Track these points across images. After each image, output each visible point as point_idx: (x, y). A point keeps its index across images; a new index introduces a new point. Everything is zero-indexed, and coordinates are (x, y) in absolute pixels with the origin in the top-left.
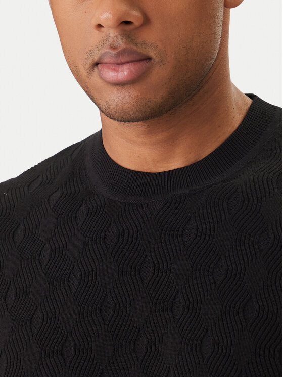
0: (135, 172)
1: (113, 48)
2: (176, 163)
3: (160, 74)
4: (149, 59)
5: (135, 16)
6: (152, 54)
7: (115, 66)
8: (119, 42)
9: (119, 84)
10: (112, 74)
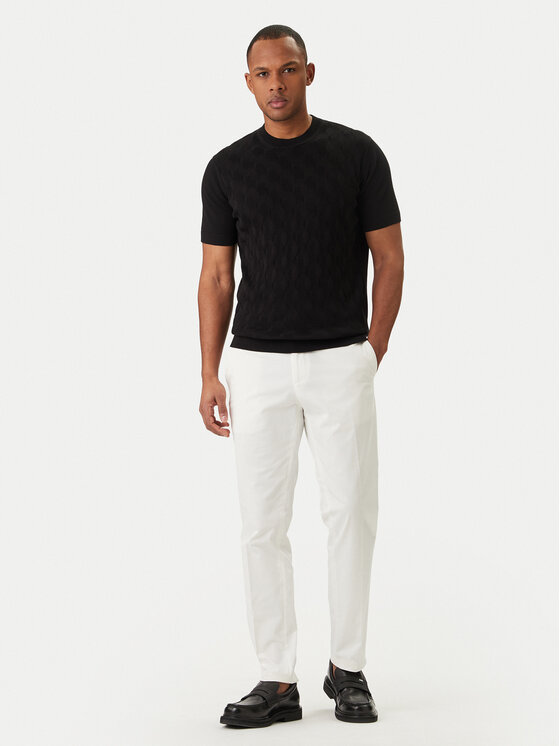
1: (276, 96)
2: (294, 136)
3: (290, 105)
4: (287, 100)
5: (283, 87)
7: (277, 102)
8: (278, 95)
9: (277, 108)
10: (275, 105)
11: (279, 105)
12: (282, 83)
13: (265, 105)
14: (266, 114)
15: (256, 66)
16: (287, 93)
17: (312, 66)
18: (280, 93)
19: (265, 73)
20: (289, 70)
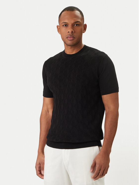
0: (69, 54)
1: (70, 35)
2: (74, 53)
3: (75, 40)
4: (74, 37)
6: (75, 37)
7: (70, 38)
8: (71, 35)
9: (70, 40)
10: (69, 39)
11: (71, 39)
12: (73, 30)
13: (65, 38)
14: (65, 43)
15: (62, 22)
16: (75, 34)
17: (86, 25)
18: (72, 34)
19: (66, 25)
20: (77, 25)
